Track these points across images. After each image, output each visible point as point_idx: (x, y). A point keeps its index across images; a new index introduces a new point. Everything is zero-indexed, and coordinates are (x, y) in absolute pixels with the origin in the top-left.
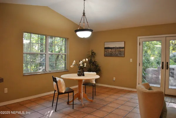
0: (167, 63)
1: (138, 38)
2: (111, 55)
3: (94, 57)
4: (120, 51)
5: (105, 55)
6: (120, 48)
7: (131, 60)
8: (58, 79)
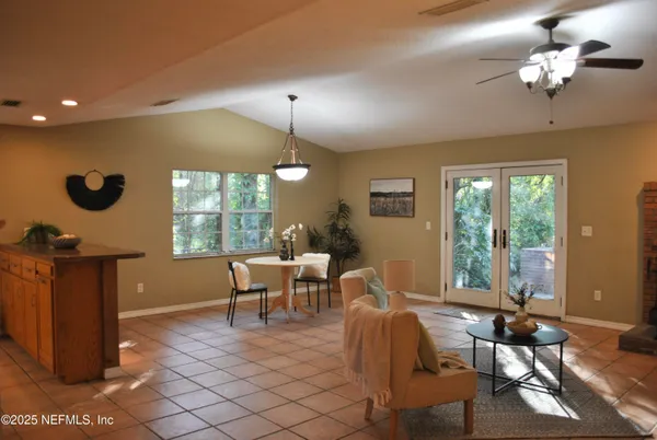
0: (505, 232)
1: (444, 169)
2: (384, 213)
3: (346, 217)
4: (404, 203)
5: (373, 213)
6: (405, 194)
7: (428, 226)
8: (235, 265)
